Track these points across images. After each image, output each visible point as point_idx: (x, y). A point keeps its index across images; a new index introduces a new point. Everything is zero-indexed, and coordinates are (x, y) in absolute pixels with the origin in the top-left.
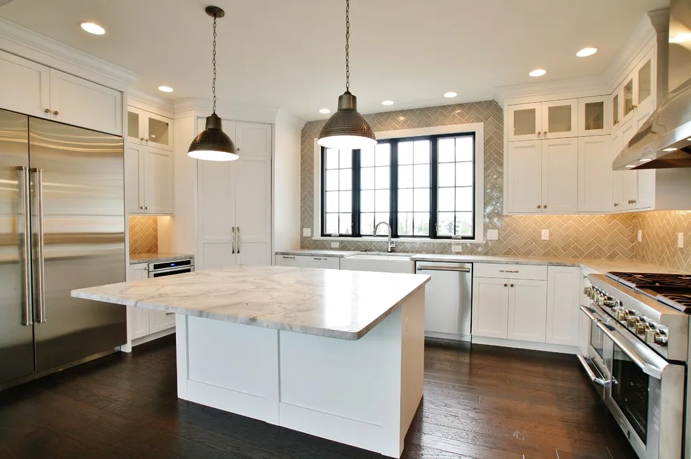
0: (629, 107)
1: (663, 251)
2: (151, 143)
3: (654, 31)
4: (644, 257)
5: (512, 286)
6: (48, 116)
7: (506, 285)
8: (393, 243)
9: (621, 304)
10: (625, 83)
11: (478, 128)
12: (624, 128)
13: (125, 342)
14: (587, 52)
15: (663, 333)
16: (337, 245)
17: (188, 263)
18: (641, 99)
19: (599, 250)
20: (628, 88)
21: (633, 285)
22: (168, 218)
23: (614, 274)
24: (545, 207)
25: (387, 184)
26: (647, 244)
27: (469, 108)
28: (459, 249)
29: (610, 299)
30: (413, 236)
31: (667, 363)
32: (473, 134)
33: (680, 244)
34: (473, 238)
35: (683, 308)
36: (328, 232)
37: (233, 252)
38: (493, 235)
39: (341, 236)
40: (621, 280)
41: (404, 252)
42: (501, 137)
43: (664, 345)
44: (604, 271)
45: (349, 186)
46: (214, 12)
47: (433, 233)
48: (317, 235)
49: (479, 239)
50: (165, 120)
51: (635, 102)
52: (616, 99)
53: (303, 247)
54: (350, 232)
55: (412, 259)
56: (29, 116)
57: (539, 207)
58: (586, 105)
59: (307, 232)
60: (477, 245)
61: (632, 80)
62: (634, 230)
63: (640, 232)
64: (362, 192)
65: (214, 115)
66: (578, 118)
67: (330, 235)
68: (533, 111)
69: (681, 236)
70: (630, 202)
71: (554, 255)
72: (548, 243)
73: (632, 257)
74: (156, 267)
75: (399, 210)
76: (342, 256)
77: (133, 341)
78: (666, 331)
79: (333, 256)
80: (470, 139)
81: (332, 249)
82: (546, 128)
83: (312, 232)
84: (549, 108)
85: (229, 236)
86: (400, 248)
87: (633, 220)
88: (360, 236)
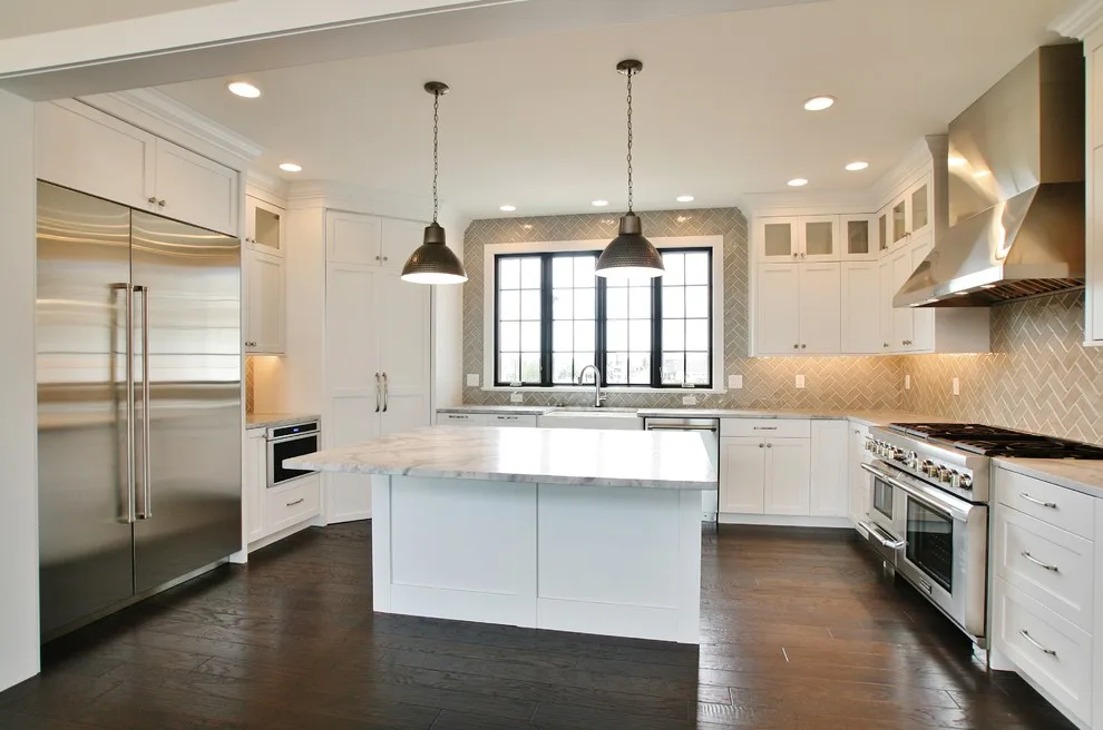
0: (900, 234)
1: (936, 399)
2: (259, 246)
3: (931, 156)
4: (913, 407)
5: (769, 446)
6: (154, 208)
7: (761, 446)
8: (602, 394)
9: (916, 456)
10: (896, 203)
11: (716, 241)
12: (894, 256)
13: (239, 548)
14: (857, 166)
15: (967, 477)
16: (520, 398)
17: (313, 426)
18: (915, 227)
19: (862, 399)
20: (899, 209)
21: (925, 435)
22: (273, 359)
23: (899, 425)
24: (804, 346)
25: (592, 313)
26: (917, 391)
27: (702, 216)
28: (693, 401)
29: (900, 451)
30: (629, 385)
31: (971, 506)
32: (709, 250)
33: (956, 392)
34: (710, 386)
35: (983, 451)
36: (503, 379)
37: (378, 410)
38: (736, 382)
39: (524, 385)
40: (909, 431)
41: (617, 406)
42: (745, 256)
43: (970, 488)
44: (886, 423)
45: (536, 313)
46: (435, 88)
47: (656, 380)
48: (489, 385)
49: (718, 387)
50: (276, 211)
51: (908, 227)
52: (883, 220)
53: (466, 401)
54: (537, 379)
55: (640, 415)
56: (131, 208)
57: (796, 346)
58: (850, 223)
59: (473, 380)
60: (716, 397)
61: (903, 203)
62: (901, 377)
63: (908, 377)
64: (554, 323)
65: (435, 224)
66: (840, 238)
67: (508, 385)
68: (789, 225)
69: (956, 382)
70: (904, 343)
71: (812, 407)
72: (803, 393)
73: (899, 408)
74: (277, 433)
75: (608, 349)
76: (541, 414)
77: (249, 545)
78: (970, 474)
79: (527, 413)
80: (705, 256)
81: (513, 404)
82: (804, 250)
83: (481, 381)
84: (808, 224)
85: (370, 388)
86: (612, 400)
87: (900, 364)
88: (551, 384)
